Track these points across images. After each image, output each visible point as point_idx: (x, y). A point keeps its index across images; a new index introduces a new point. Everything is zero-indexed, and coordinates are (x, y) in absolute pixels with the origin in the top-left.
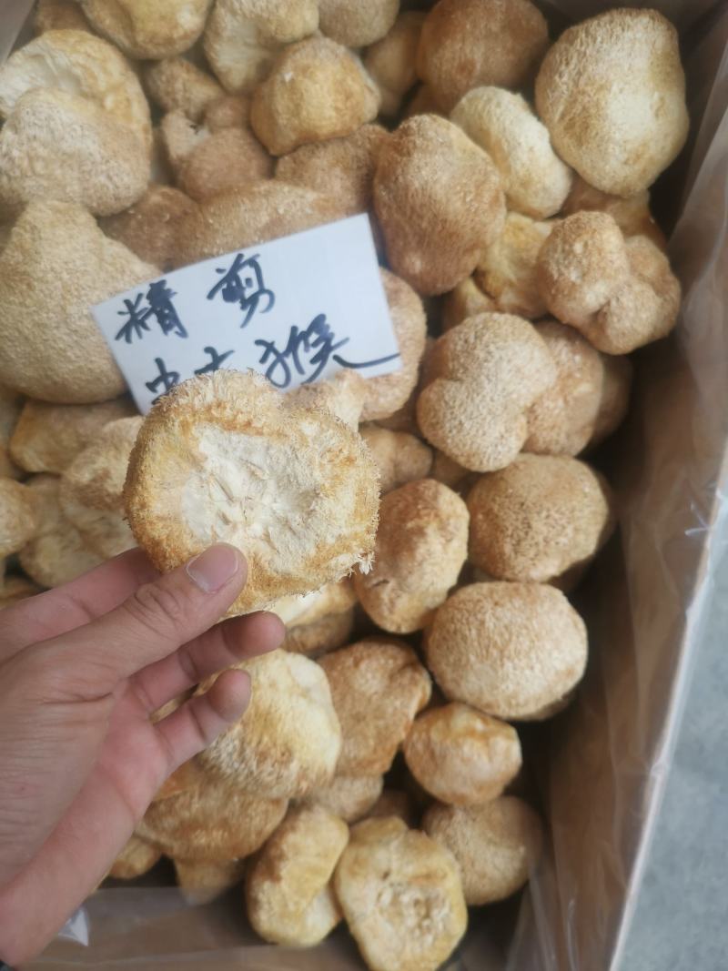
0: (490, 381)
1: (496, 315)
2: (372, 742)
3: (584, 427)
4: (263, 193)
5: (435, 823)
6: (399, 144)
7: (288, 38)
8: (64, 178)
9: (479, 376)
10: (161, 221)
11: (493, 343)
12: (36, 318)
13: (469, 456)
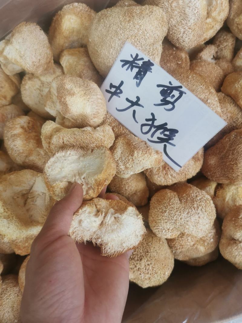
0: (188, 213)
1: (211, 201)
3: (187, 256)
4: (211, 91)
8: (175, 16)
9: (187, 209)
10: (177, 61)
11: (202, 207)
12: (118, 30)
13: (154, 220)
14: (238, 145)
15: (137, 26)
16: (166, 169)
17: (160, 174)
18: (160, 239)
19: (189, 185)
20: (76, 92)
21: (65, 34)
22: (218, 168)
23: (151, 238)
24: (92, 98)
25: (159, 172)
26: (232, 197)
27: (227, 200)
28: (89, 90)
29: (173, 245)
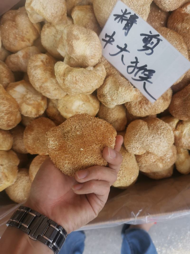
0: (153, 137)
1: (172, 132)
3: (149, 170)
4: (183, 47)
5: (23, 172)
9: (153, 134)
10: (160, 21)
11: (164, 134)
13: (128, 140)
16: (142, 103)
17: (136, 107)
18: (130, 155)
19: (157, 118)
20: (81, 38)
22: (181, 108)
23: (124, 153)
24: (92, 43)
25: (136, 105)
26: (188, 131)
28: (90, 37)
29: (140, 161)
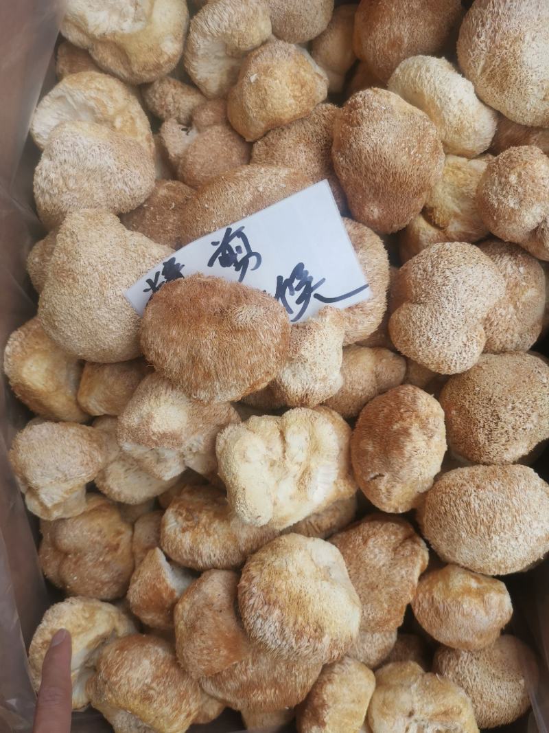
0: (449, 300)
2: (386, 606)
3: (534, 325)
4: (245, 176)
6: (349, 117)
7: (249, 47)
8: (91, 189)
9: (439, 298)
10: (168, 210)
11: (448, 269)
12: (82, 304)
13: (438, 364)
14: (360, 158)
15: (89, 270)
17: (359, 321)
18: (478, 366)
21: (51, 389)
22: (392, 206)
23: (468, 382)
26: (458, 199)
27: (457, 210)
